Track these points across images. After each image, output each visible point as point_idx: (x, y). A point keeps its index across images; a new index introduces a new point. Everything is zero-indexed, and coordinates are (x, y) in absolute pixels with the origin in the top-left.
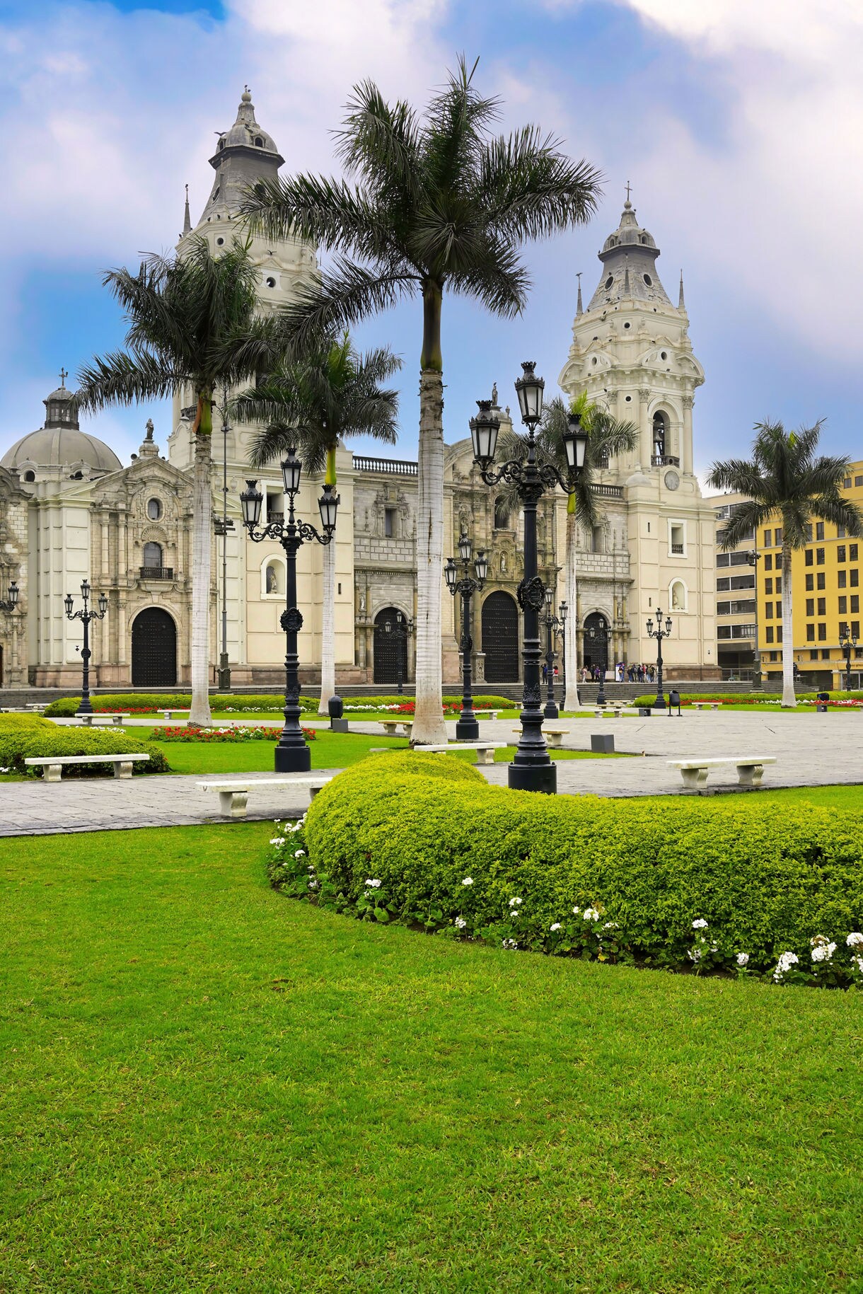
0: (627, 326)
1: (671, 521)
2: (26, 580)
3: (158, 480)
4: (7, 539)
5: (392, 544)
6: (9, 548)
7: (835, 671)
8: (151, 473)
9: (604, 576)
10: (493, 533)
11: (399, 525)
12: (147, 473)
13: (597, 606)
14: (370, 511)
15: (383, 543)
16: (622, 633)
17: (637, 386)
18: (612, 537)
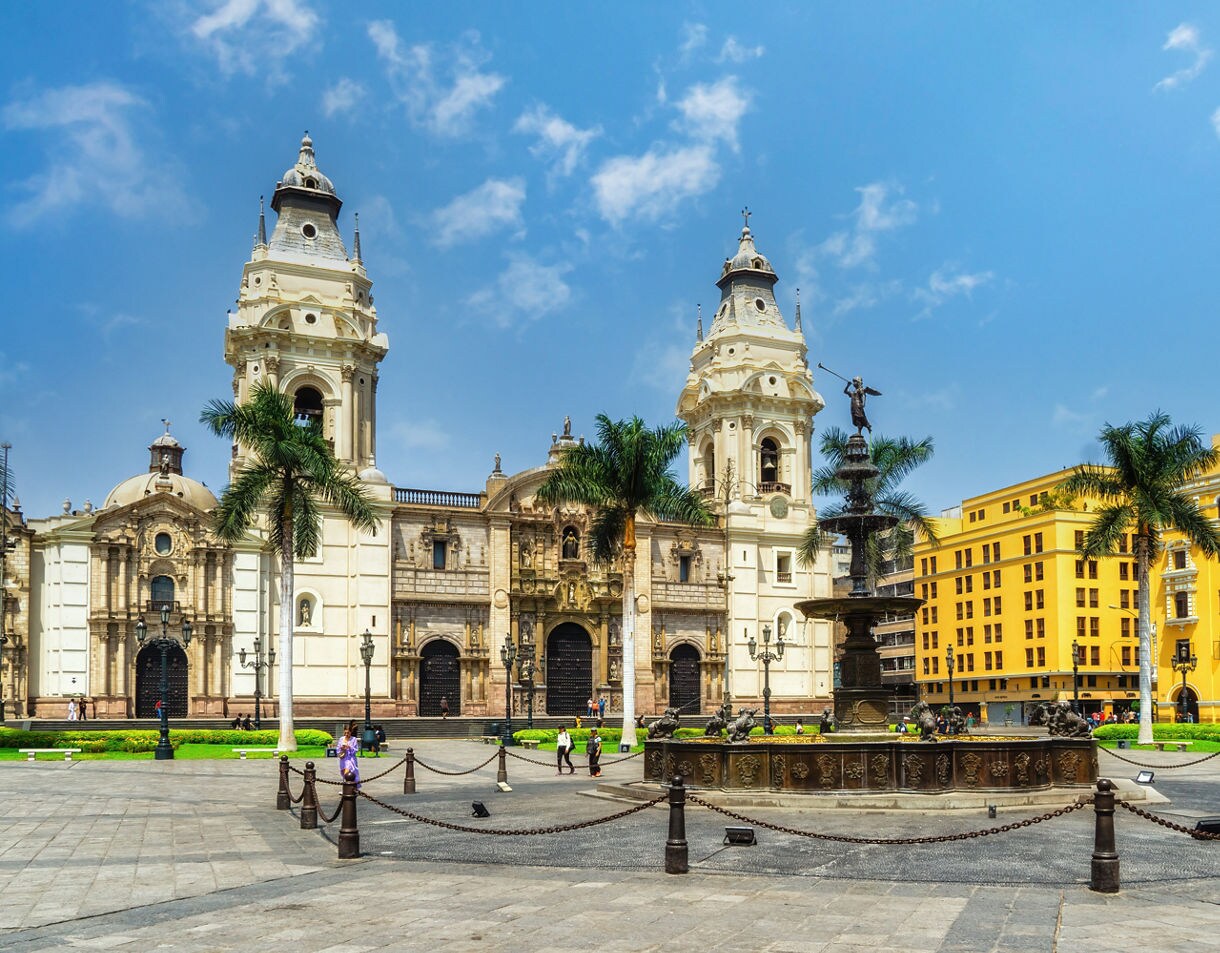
0: (732, 351)
1: (776, 549)
2: (27, 614)
3: (168, 515)
4: (6, 575)
5: (441, 576)
6: (10, 584)
7: (983, 703)
8: (161, 508)
9: (694, 606)
10: (560, 563)
11: (450, 557)
12: (156, 508)
13: (686, 638)
14: (416, 544)
15: (431, 575)
16: (715, 665)
17: (740, 412)
18: (704, 567)
